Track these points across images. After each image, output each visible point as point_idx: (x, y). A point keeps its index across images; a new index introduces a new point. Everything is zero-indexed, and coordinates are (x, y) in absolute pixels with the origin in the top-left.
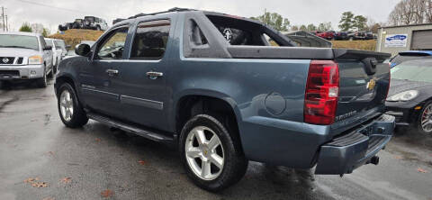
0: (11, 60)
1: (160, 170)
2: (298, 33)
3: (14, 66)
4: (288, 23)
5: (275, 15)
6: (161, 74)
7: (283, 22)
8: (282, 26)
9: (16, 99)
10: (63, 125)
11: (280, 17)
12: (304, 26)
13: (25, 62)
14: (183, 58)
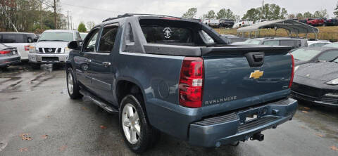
0: (54, 50)
1: (111, 133)
2: (285, 22)
3: (56, 54)
4: (286, 12)
5: (274, 6)
6: (110, 63)
7: (281, 11)
8: (280, 15)
9: (54, 77)
10: (69, 97)
11: (278, 8)
12: (300, 14)
13: (62, 51)
14: (121, 53)
